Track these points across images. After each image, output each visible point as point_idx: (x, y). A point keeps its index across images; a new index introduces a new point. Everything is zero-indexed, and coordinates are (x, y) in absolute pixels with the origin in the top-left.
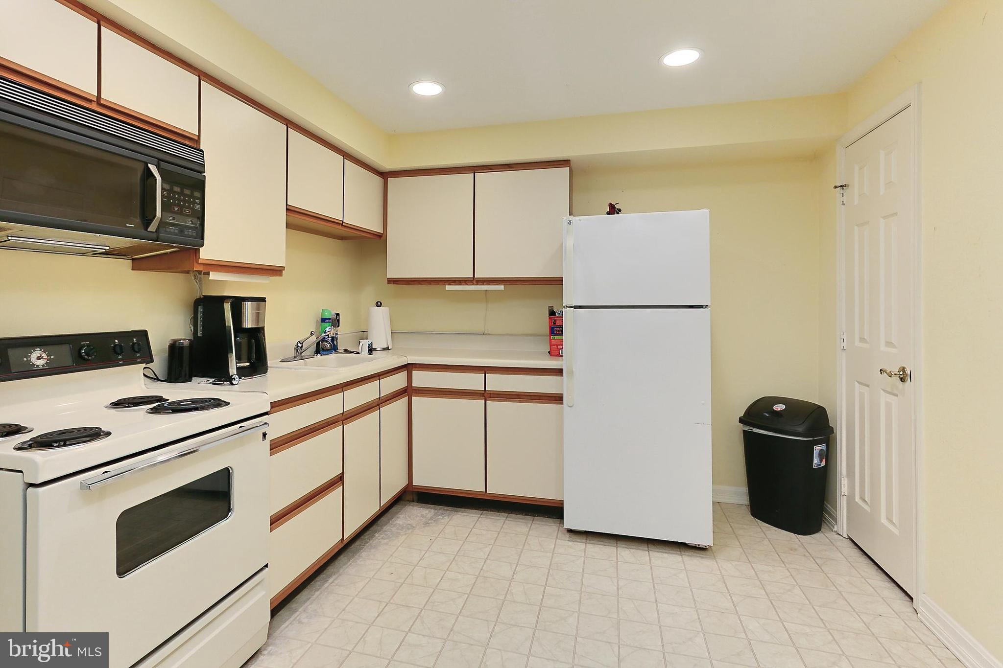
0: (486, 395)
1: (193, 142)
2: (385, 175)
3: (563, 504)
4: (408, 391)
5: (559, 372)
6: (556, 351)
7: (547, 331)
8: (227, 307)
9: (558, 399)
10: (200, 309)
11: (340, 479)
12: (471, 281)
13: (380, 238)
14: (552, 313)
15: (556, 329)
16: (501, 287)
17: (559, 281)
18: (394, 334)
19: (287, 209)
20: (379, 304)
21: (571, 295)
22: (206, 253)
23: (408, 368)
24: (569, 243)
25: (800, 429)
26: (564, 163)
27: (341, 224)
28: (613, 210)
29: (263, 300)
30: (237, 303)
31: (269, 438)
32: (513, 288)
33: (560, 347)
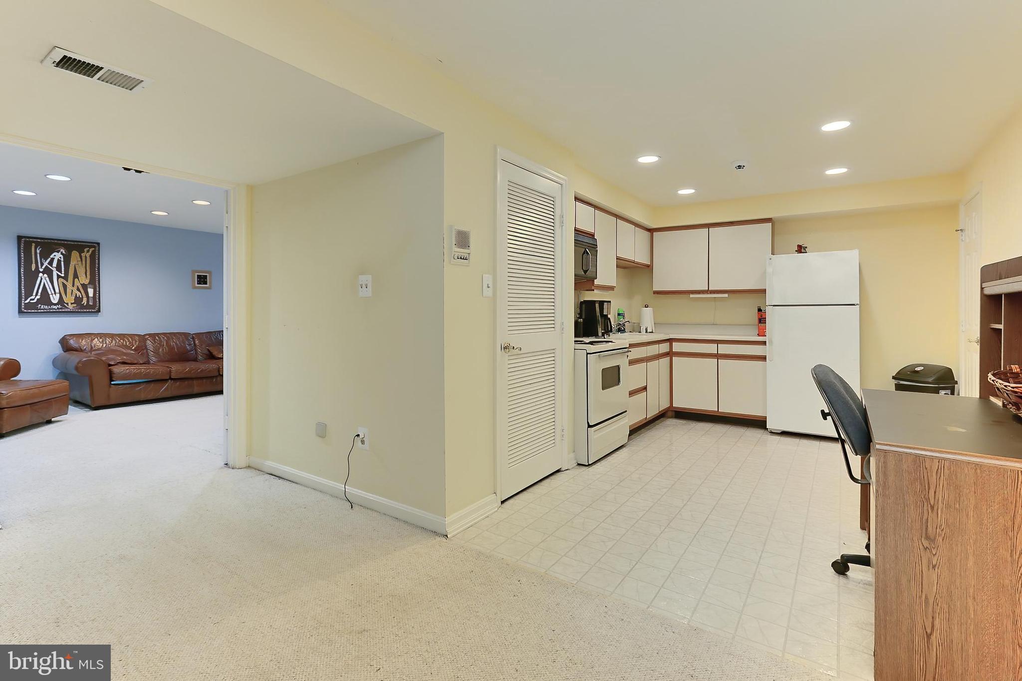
0: (718, 356)
1: (592, 236)
2: (651, 231)
3: (766, 418)
4: (670, 354)
5: (764, 343)
6: (762, 333)
7: (757, 321)
8: (597, 305)
9: (764, 358)
10: (584, 306)
11: (645, 388)
12: (707, 292)
13: (649, 268)
14: (760, 310)
15: (762, 320)
16: (726, 295)
17: (764, 291)
18: (656, 325)
19: (617, 258)
20: (646, 306)
21: (771, 299)
22: (596, 282)
23: (670, 341)
24: (769, 270)
25: (930, 380)
26: (768, 220)
27: (634, 262)
28: (801, 249)
29: (610, 302)
30: (602, 303)
31: (629, 358)
32: (732, 295)
33: (765, 330)
